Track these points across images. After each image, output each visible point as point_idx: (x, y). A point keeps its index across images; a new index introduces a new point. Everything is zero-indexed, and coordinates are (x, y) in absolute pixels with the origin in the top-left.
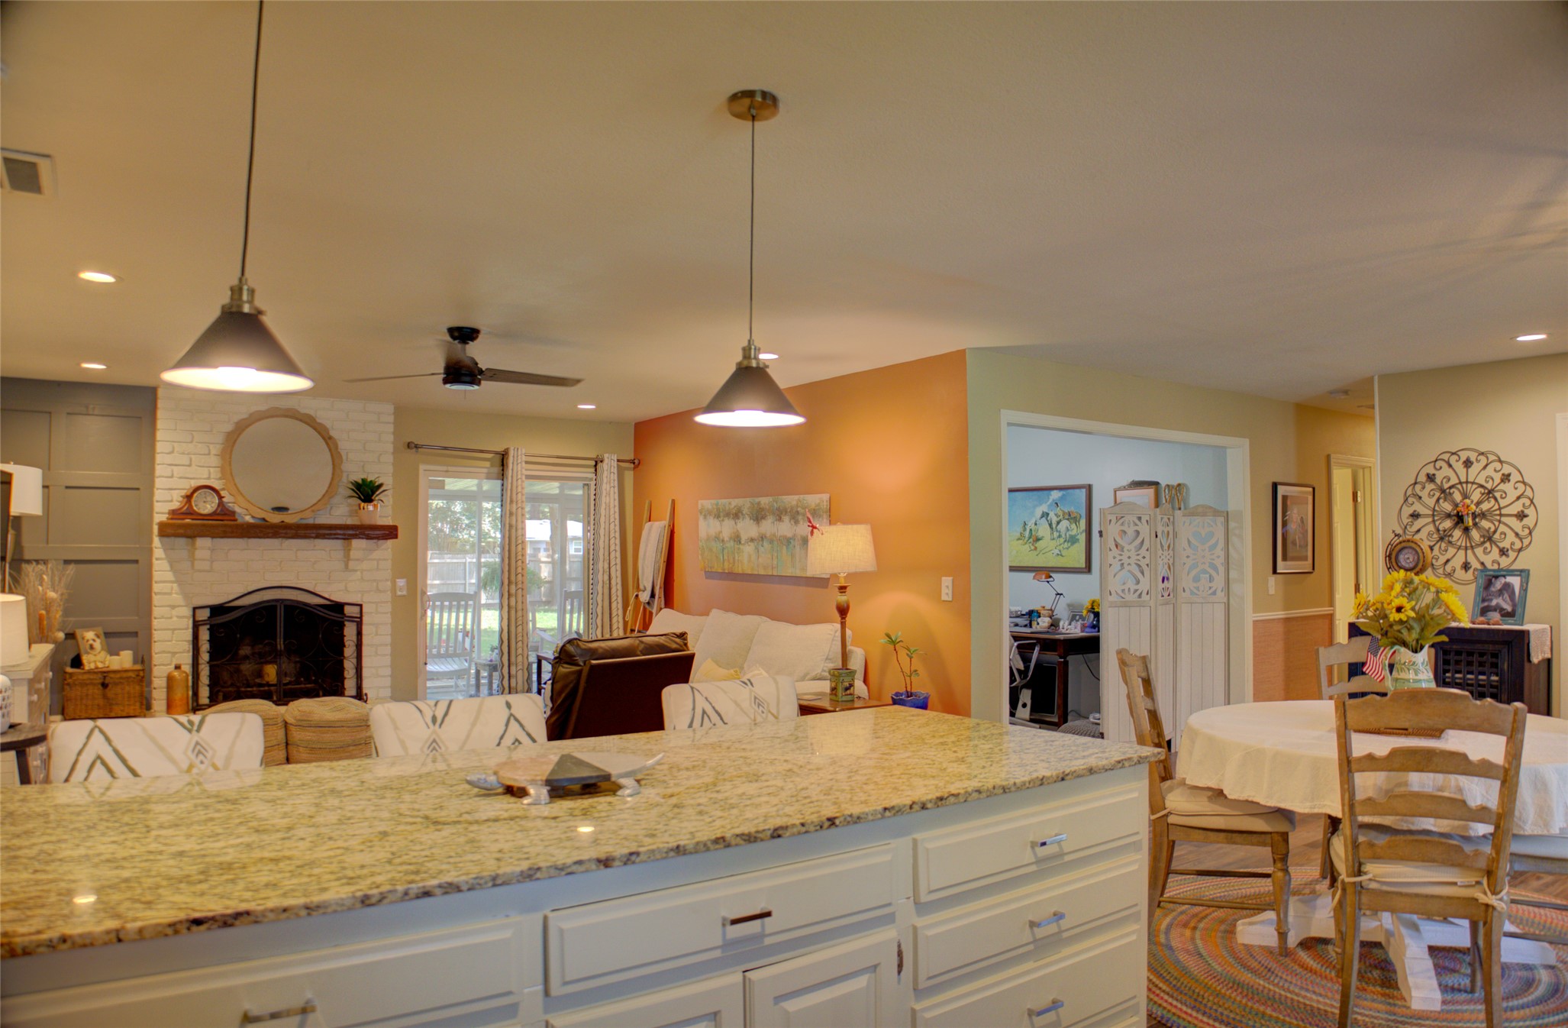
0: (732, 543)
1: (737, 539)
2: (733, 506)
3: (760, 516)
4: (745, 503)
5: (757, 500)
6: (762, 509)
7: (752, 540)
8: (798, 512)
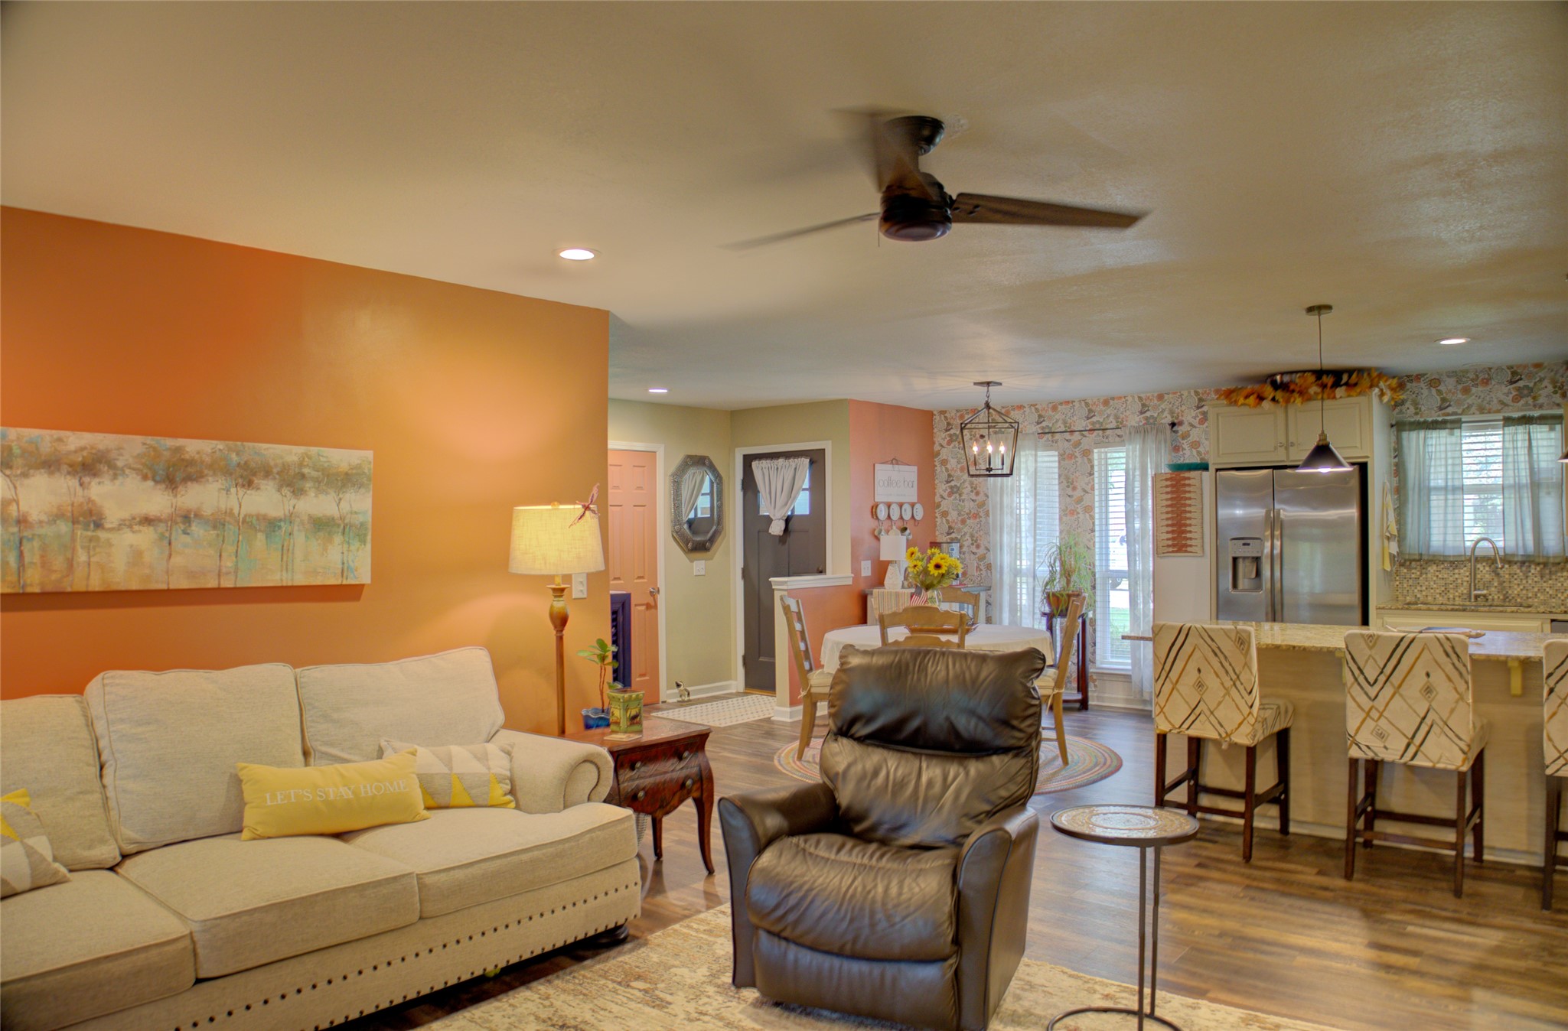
0: (64, 527)
1: (91, 518)
2: (72, 447)
3: (179, 476)
4: (131, 447)
5: (170, 442)
6: (191, 463)
7: (148, 521)
8: (303, 476)
